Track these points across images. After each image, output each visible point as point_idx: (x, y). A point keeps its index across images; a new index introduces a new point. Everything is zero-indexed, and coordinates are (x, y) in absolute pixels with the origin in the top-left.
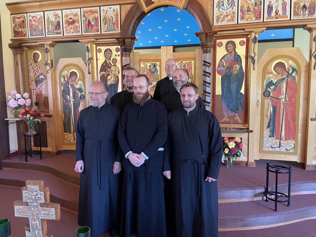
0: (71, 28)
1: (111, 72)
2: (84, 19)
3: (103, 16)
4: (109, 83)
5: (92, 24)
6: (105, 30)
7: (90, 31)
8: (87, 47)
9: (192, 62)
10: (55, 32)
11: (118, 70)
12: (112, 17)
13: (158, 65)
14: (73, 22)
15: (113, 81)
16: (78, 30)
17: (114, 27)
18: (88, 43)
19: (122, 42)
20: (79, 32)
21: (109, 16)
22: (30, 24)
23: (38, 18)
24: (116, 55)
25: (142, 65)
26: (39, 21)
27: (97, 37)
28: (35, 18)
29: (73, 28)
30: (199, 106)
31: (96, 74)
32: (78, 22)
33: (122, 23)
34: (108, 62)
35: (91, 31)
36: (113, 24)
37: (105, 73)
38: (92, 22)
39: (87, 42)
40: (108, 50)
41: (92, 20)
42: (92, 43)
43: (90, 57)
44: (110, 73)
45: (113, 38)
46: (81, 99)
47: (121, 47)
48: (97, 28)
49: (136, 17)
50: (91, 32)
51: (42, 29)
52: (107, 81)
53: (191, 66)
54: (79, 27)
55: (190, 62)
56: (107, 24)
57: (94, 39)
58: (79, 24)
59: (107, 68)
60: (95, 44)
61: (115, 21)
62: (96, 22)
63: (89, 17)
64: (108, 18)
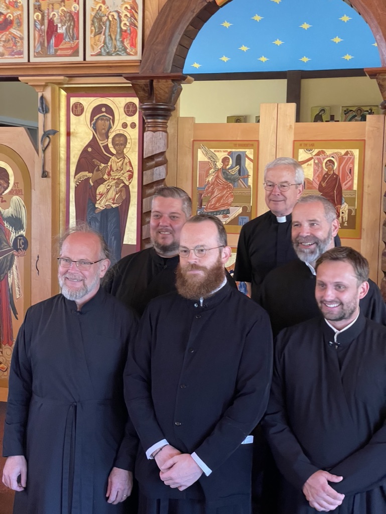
1: (109, 174)
2: (38, 16)
3: (93, 9)
4: (101, 205)
5: (59, 31)
6: (97, 50)
7: (52, 51)
8: (42, 97)
9: (352, 154)
11: (128, 168)
12: (118, 13)
13: (249, 159)
14: (6, 25)
15: (114, 200)
16: (19, 49)
17: (122, 42)
18: (46, 86)
19: (144, 90)
20: (20, 53)
21: (111, 9)
24: (125, 125)
25: (201, 157)
27: (72, 72)
29: (4, 41)
30: (367, 316)
31: (63, 178)
32: (20, 24)
33: (147, 32)
34: (100, 142)
35: (56, 51)
36: (121, 35)
37: (90, 175)
38: (59, 25)
39: (44, 84)
40: (104, 109)
41: (61, 21)
42: (57, 87)
43: (49, 127)
44: (106, 177)
45: (120, 75)
46: (17, 250)
47: (141, 101)
48: (72, 44)
49: (190, 17)
50: (55, 55)
52: (96, 200)
53: (350, 165)
54: (22, 39)
55: (347, 154)
56: (104, 34)
57: (62, 78)
58: (21, 31)
59: (96, 162)
60: (66, 89)
61: (128, 24)
62: (71, 27)
63: (53, 11)
64: (108, 17)
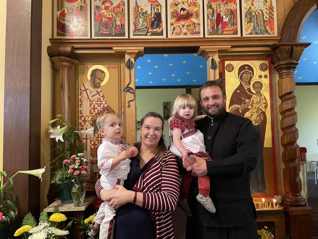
0: (183, 26)
1: (252, 106)
2: (209, 12)
3: (246, 8)
5: (224, 20)
6: (249, 31)
8: (213, 60)
10: (150, 32)
11: (264, 101)
12: (262, 11)
14: (188, 16)
15: (256, 121)
17: (265, 27)
18: (215, 52)
21: (257, 9)
22: (97, 14)
23: (115, 4)
24: (260, 77)
26: (117, 10)
27: (234, 43)
28: (108, 4)
29: (187, 26)
34: (245, 87)
35: (222, 32)
36: (264, 23)
37: (240, 106)
41: (225, 15)
44: (250, 107)
48: (233, 28)
50: (222, 34)
51: (122, 25)
56: (254, 22)
57: (229, 46)
59: (243, 98)
61: (268, 17)
62: (232, 18)
63: (220, 9)
64: (255, 13)
